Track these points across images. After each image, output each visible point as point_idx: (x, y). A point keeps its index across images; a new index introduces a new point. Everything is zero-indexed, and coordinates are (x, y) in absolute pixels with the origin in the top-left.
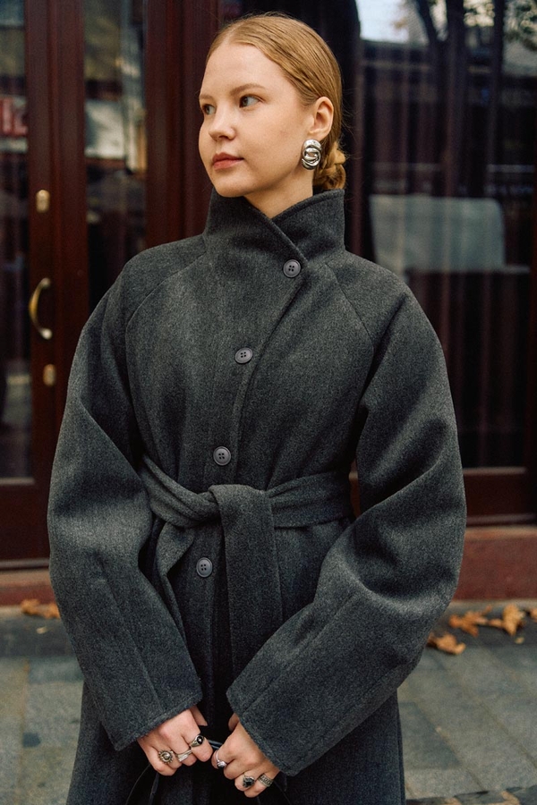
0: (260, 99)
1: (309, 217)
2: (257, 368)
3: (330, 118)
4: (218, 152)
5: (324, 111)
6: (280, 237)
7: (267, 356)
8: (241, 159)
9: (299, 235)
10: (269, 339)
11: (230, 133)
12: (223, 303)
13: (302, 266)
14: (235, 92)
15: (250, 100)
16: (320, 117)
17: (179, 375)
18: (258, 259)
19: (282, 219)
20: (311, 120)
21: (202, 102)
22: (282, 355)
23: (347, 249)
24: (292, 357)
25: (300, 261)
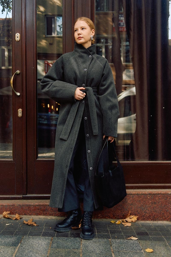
0: (85, 28)
1: (92, 48)
2: (88, 71)
3: (94, 32)
4: (79, 36)
5: (93, 31)
6: (88, 51)
7: (89, 70)
8: (83, 37)
9: (91, 51)
10: (89, 67)
11: (81, 33)
12: (80, 62)
13: (92, 56)
14: (81, 28)
15: (84, 29)
16: (93, 32)
17: (75, 73)
18: (85, 55)
19: (88, 49)
20: (92, 33)
21: (75, 29)
22: (91, 69)
23: (97, 54)
24: (92, 70)
25: (91, 55)
